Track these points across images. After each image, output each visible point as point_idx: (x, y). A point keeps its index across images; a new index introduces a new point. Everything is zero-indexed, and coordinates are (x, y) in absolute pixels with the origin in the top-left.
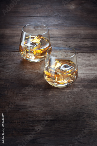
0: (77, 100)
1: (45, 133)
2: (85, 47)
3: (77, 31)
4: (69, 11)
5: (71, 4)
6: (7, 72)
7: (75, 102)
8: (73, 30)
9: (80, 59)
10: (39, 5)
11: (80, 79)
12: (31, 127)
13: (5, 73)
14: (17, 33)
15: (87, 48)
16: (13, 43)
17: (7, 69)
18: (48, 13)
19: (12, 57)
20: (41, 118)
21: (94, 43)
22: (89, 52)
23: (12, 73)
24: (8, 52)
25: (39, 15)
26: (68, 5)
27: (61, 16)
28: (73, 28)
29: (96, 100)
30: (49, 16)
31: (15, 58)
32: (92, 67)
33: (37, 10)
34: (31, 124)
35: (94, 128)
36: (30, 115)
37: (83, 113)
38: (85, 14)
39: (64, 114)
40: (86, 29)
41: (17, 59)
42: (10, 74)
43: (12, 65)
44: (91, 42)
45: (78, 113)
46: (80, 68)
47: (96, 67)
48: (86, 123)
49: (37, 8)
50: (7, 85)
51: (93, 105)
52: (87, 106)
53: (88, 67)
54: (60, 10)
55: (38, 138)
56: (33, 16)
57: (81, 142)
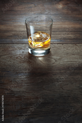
0: (63, 86)
1: (36, 114)
2: (69, 39)
3: (62, 25)
4: (57, 10)
5: (59, 4)
6: (3, 62)
7: (61, 87)
8: (59, 25)
9: (66, 49)
10: (33, 5)
11: (66, 67)
12: (25, 109)
13: (2, 62)
14: (11, 28)
15: (71, 39)
16: (8, 37)
17: (3, 59)
18: (40, 11)
19: (7, 48)
20: (33, 101)
21: (77, 35)
22: (72, 43)
23: (7, 62)
24: (4, 44)
25: (33, 13)
26: (57, 5)
27: (52, 13)
28: (59, 23)
29: (79, 85)
30: (42, 13)
31: (10, 49)
32: (76, 56)
33: (31, 9)
34: (24, 107)
35: (78, 109)
36: (23, 99)
37: (69, 96)
38: (70, 12)
39: (53, 98)
40: (69, 24)
41: (11, 50)
42: (6, 63)
43: (8, 55)
44: (74, 34)
45: (64, 96)
46: (65, 57)
47: (78, 56)
48: (71, 105)
49: (31, 7)
50: (3, 74)
51: (77, 89)
52: (72, 91)
53: (72, 56)
54: (51, 9)
55: (30, 119)
56: (28, 13)
57: (67, 121)
